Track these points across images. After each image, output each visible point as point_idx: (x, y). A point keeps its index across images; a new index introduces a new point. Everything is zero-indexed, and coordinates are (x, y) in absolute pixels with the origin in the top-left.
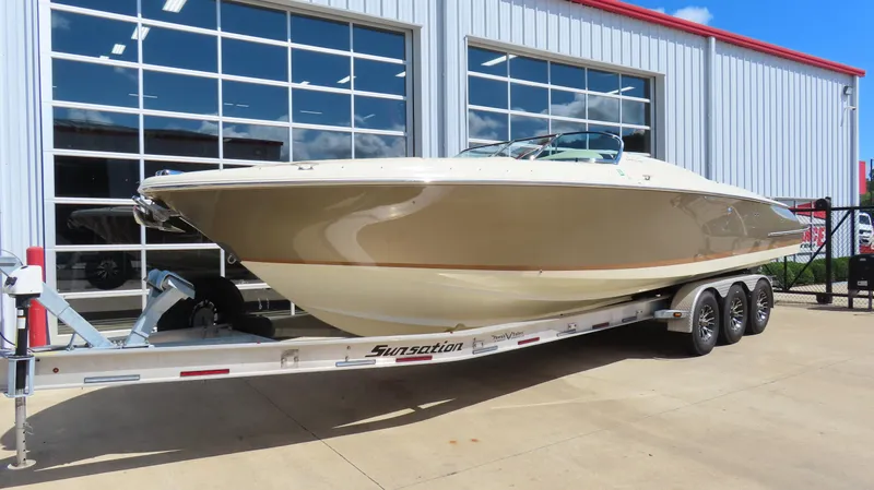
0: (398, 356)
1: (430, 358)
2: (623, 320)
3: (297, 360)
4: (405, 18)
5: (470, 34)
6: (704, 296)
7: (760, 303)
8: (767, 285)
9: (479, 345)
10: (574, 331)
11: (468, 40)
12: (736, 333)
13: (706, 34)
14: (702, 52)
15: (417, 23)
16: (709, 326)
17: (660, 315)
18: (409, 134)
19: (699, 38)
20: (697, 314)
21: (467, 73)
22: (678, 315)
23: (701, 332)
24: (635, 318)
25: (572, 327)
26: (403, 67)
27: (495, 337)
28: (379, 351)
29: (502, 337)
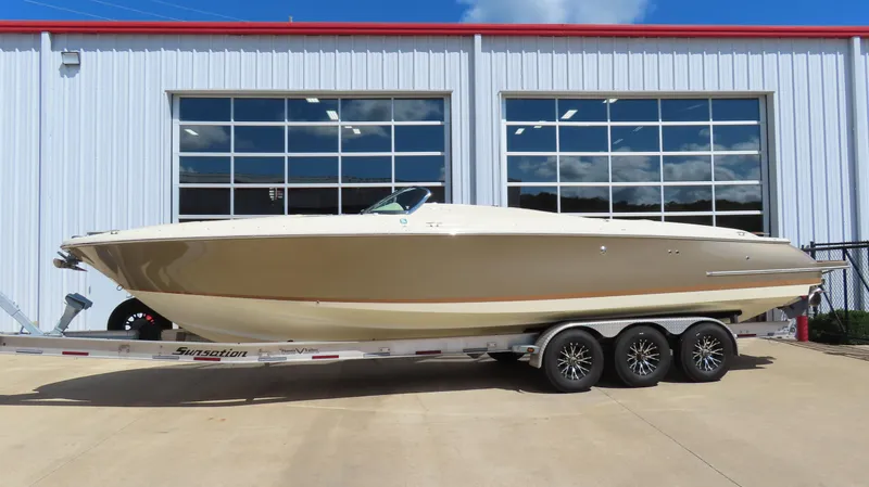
0: (195, 356)
1: (219, 360)
2: (465, 351)
3: (128, 351)
4: (436, 87)
5: (504, 89)
6: (569, 334)
7: (706, 349)
8: (720, 329)
9: (265, 355)
10: (388, 354)
11: (504, 94)
12: (641, 377)
13: (845, 36)
14: (841, 57)
15: (448, 89)
16: (582, 364)
17: (516, 350)
18: (447, 185)
19: (836, 41)
20: (555, 351)
21: (505, 123)
22: (530, 351)
23: (570, 370)
24: (485, 350)
25: (385, 350)
26: (442, 127)
27: (284, 351)
28: (182, 351)
29: (292, 351)
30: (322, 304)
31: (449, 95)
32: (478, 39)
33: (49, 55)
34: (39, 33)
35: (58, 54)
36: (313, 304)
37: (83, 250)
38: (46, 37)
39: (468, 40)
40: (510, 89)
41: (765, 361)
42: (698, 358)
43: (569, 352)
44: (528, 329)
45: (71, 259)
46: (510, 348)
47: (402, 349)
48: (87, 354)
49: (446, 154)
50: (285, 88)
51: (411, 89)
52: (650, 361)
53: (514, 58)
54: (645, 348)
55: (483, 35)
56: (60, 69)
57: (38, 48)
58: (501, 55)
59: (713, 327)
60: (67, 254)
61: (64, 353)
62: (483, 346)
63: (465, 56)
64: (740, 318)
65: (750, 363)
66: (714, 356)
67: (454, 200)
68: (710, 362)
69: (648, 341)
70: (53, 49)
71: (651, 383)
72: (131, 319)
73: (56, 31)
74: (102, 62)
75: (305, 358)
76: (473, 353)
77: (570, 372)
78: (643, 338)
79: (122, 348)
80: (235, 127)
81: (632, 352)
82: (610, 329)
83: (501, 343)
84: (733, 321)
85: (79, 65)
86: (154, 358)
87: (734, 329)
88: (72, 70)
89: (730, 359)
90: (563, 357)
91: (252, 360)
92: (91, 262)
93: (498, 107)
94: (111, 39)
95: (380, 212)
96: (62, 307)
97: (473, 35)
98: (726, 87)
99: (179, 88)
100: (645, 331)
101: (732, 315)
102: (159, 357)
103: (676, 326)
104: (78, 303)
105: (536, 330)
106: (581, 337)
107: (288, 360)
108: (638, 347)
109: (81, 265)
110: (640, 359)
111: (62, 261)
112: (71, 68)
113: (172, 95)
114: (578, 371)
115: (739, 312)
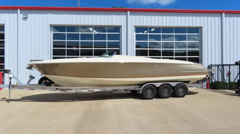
0: (60, 90)
1: (66, 91)
2: (124, 90)
3: (44, 89)
4: (118, 24)
5: (135, 25)
6: (148, 86)
7: (181, 90)
8: (184, 85)
9: (77, 90)
10: (106, 90)
11: (135, 26)
12: (165, 96)
13: (221, 13)
14: (220, 18)
15: (121, 25)
16: (151, 93)
17: (136, 89)
18: (120, 49)
19: (219, 14)
20: (145, 90)
21: (135, 34)
22: (139, 90)
23: (148, 94)
24: (129, 89)
25: (105, 89)
26: (119, 34)
27: (81, 89)
28: (57, 89)
29: (83, 89)
30: (90, 78)
31: (121, 26)
32: (129, 12)
33: (20, 15)
34: (17, 9)
35: (22, 15)
36: (88, 78)
37: (33, 65)
38: (19, 10)
39: (126, 12)
40: (136, 25)
41: (196, 93)
42: (179, 92)
43: (148, 90)
44: (139, 85)
45: (30, 67)
46: (134, 89)
47: (109, 89)
48: (35, 89)
49: (120, 41)
50: (80, 24)
51: (111, 25)
52: (167, 92)
53: (138, 17)
54: (166, 89)
55: (130, 11)
56: (23, 18)
57: (17, 13)
58: (134, 16)
59: (183, 85)
60: (29, 66)
61: (29, 89)
62: (128, 88)
63: (125, 16)
64: (190, 83)
65: (192, 93)
66: (182, 91)
67: (122, 54)
68: (182, 93)
69: (167, 88)
70: (21, 13)
71: (168, 98)
72: (44, 82)
73: (21, 9)
74: (33, 17)
75: (86, 91)
76: (126, 90)
77: (148, 95)
78: (166, 87)
79: (43, 88)
80: (67, 34)
81: (163, 90)
82: (158, 85)
83: (132, 88)
84: (188, 83)
85: (27, 17)
86: (51, 90)
87: (188, 85)
88: (26, 19)
89: (186, 92)
90: (147, 91)
91: (74, 91)
92: (35, 68)
93: (133, 29)
94: (35, 11)
95: (104, 57)
96: (28, 78)
97: (127, 11)
98: (191, 25)
99: (53, 24)
100: (166, 85)
101: (188, 82)
102: (52, 90)
103: (174, 84)
104: (32, 77)
105: (141, 85)
106: (151, 87)
107: (82, 91)
108: (165, 89)
109: (32, 69)
110: (165, 92)
111: (28, 68)
112: (25, 18)
113: (51, 25)
114: (150, 95)
115: (190, 81)
